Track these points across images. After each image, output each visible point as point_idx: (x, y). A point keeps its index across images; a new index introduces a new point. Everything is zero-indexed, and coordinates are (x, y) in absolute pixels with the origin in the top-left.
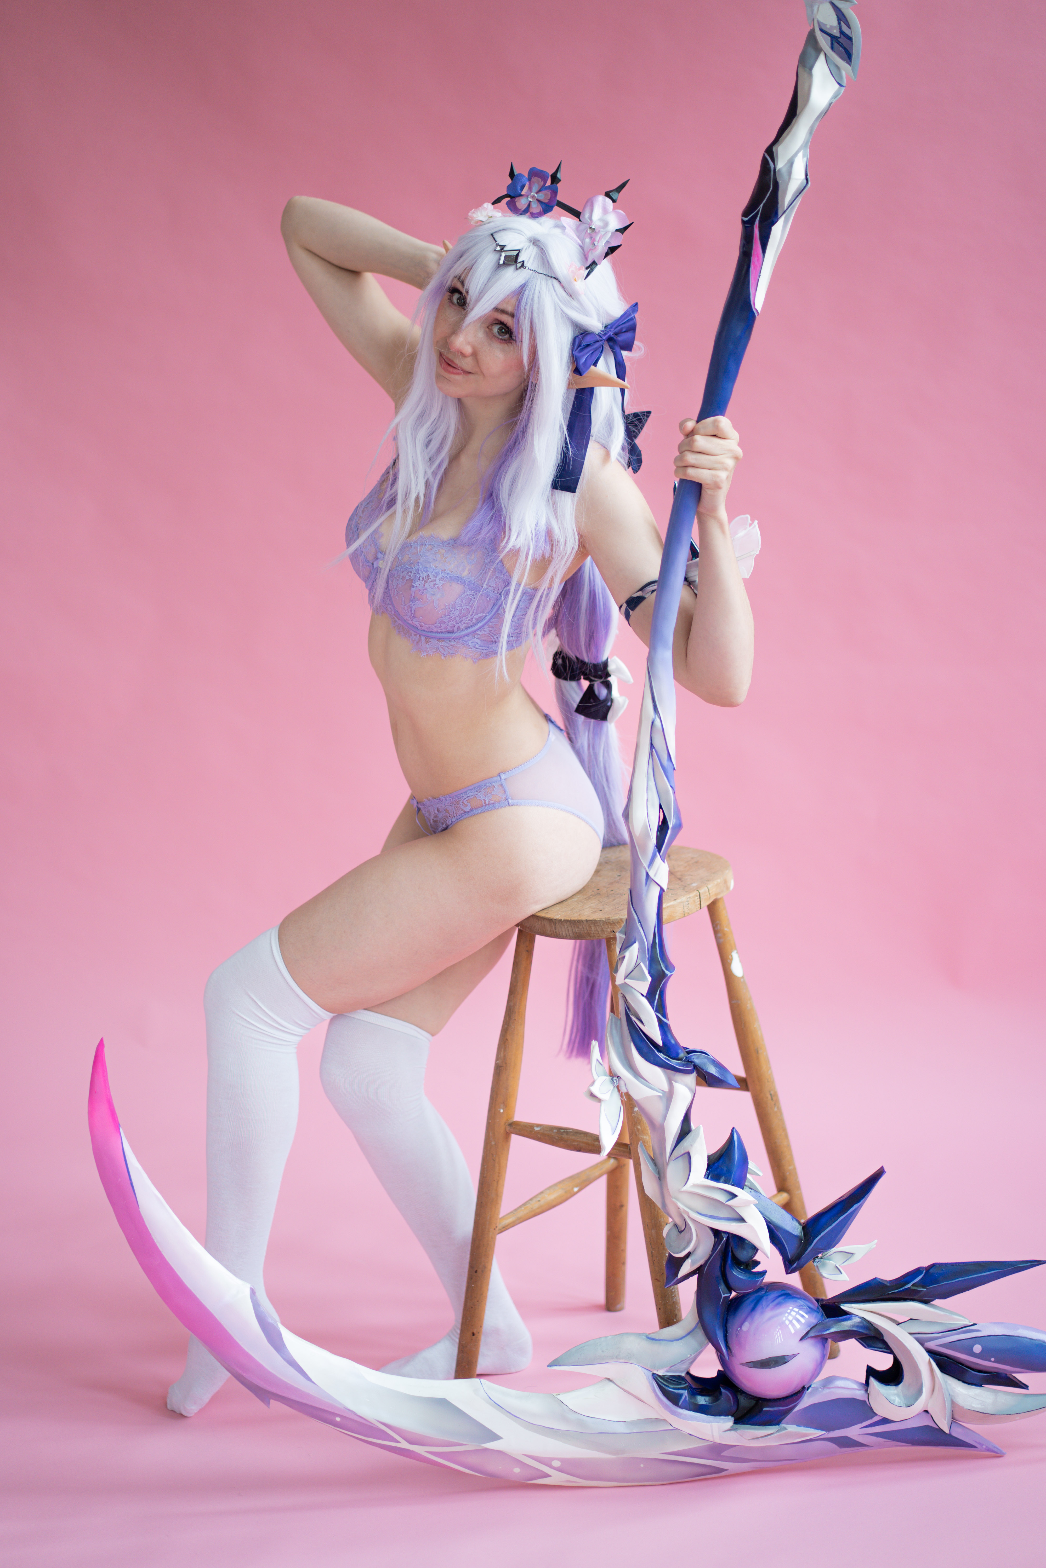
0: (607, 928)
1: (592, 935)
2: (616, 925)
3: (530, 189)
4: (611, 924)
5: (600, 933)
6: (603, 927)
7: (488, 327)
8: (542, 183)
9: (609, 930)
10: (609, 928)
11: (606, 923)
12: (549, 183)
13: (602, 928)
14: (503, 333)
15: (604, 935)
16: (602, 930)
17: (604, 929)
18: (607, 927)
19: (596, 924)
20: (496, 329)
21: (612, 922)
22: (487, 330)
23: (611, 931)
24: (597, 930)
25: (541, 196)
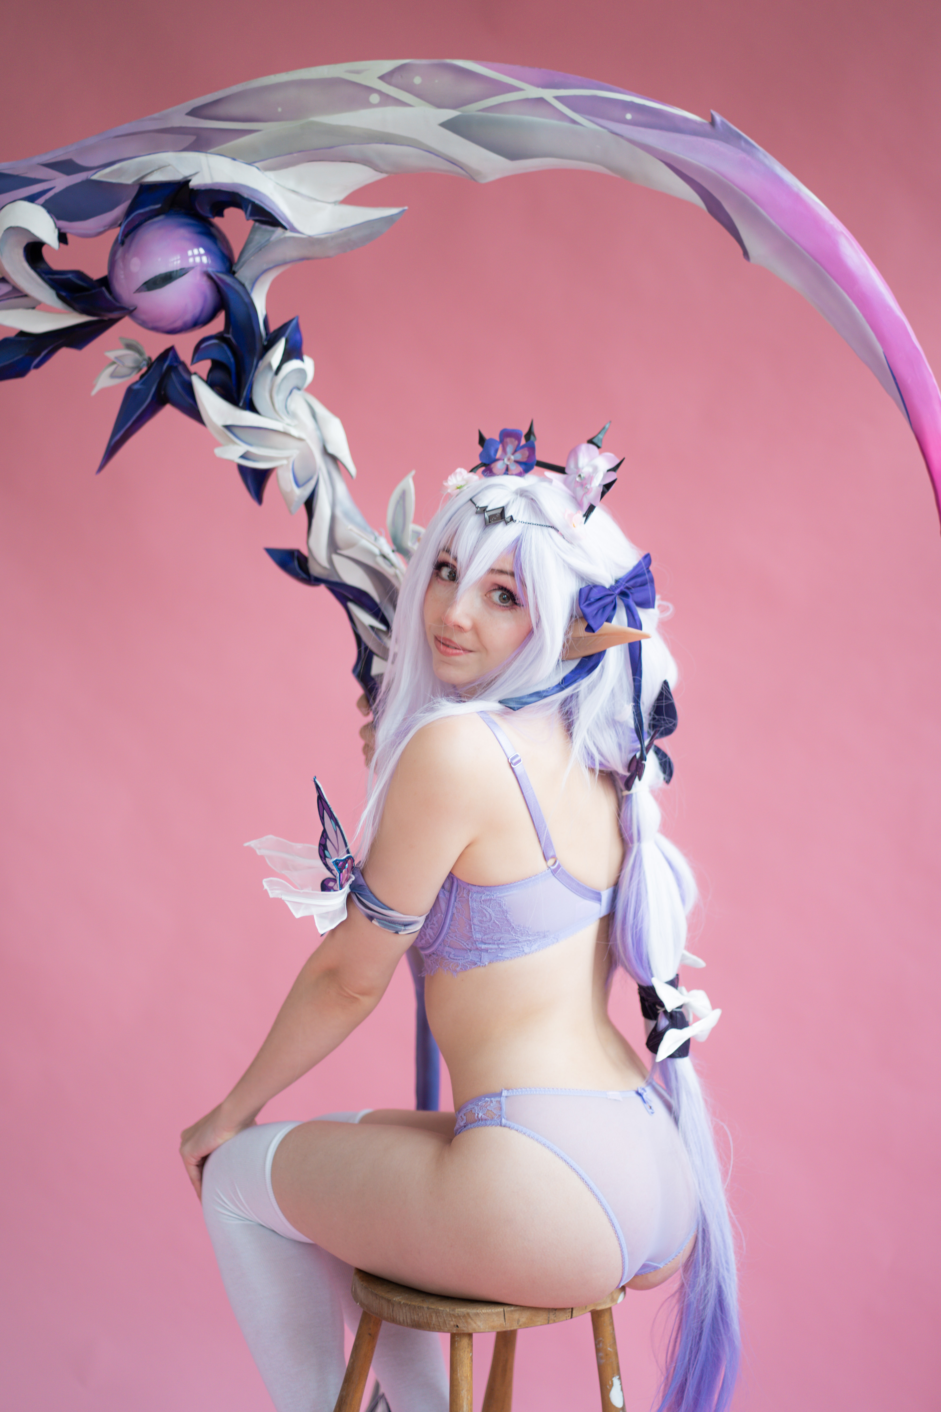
0: (450, 1321)
1: (432, 1326)
2: (460, 1319)
3: (504, 451)
4: (455, 1317)
5: (441, 1325)
6: (445, 1318)
7: (486, 595)
8: (516, 443)
9: (452, 1323)
10: (452, 1320)
11: (450, 1314)
12: (523, 441)
13: (444, 1320)
14: (504, 599)
15: (446, 1329)
16: (445, 1322)
17: (447, 1322)
18: (450, 1319)
19: (438, 1314)
20: (496, 596)
21: (457, 1315)
22: (485, 598)
23: (454, 1326)
24: (438, 1321)
25: (518, 456)
